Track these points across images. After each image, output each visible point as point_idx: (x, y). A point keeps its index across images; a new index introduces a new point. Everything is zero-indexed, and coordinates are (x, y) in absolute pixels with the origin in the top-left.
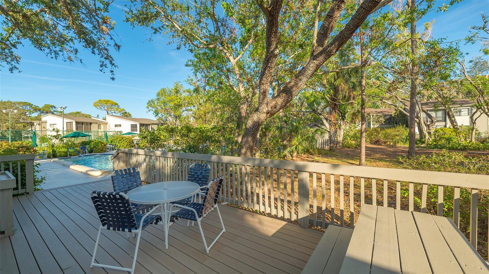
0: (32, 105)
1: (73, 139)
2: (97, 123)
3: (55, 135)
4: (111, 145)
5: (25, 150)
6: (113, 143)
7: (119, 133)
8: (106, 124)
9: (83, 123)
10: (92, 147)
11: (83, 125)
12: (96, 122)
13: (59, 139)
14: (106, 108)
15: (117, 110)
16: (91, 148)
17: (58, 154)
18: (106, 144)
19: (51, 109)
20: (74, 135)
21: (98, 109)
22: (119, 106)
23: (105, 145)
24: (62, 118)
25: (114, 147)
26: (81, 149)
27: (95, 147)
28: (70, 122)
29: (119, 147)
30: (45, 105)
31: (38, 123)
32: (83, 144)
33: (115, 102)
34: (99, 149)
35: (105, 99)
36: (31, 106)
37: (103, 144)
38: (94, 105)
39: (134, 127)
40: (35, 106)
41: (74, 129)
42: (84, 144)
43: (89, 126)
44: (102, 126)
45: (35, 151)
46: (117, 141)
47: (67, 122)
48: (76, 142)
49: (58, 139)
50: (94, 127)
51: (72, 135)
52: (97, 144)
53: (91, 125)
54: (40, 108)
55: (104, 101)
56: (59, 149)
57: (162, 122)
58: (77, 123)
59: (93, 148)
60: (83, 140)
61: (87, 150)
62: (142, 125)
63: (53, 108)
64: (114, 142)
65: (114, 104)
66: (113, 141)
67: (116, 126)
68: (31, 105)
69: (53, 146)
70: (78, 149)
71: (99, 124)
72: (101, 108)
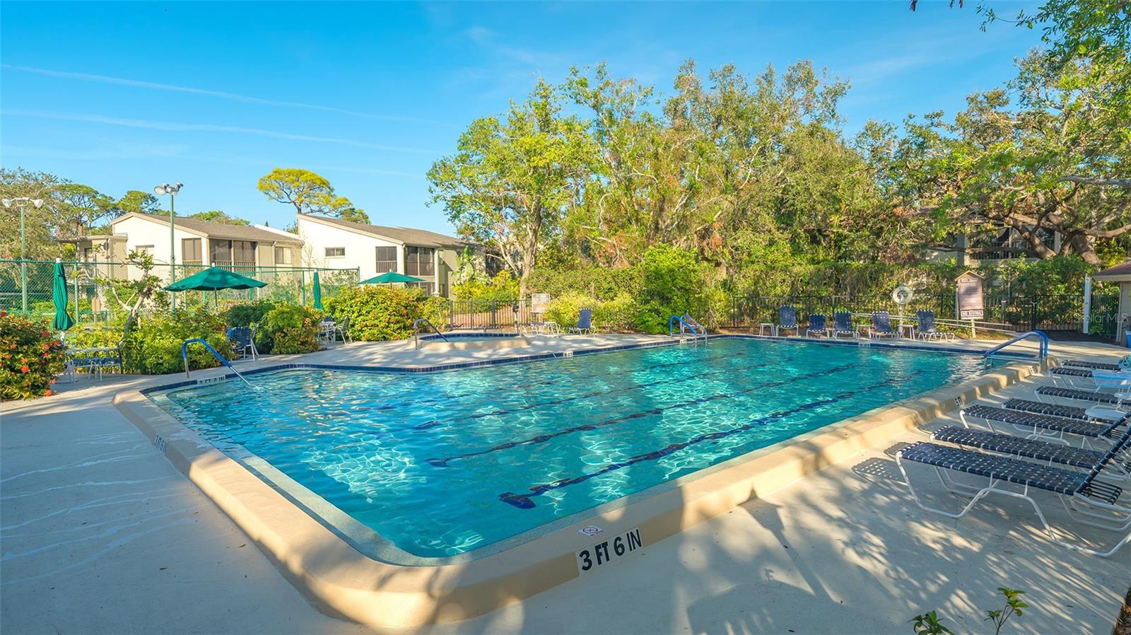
0: (98, 193)
1: (202, 295)
2: (271, 244)
3: (139, 279)
4: (332, 323)
5: (14, 346)
6: (337, 314)
7: (344, 277)
8: (300, 245)
9: (230, 243)
10: (269, 327)
11: (230, 247)
12: (270, 239)
13: (153, 297)
14: (293, 197)
15: (328, 203)
16: (266, 335)
17: (150, 361)
18: (317, 317)
19: (144, 205)
20: (206, 280)
21: (271, 198)
22: (332, 190)
23: (314, 323)
24: (170, 224)
25: (344, 330)
26: (234, 337)
27: (281, 330)
28: (195, 239)
29: (361, 331)
30: (129, 193)
31: (103, 242)
32: (237, 316)
33: (320, 176)
34: (293, 339)
35: (291, 168)
36: (94, 197)
37: (308, 320)
38: (261, 188)
39: (385, 256)
40: (102, 195)
41: (205, 260)
42: (242, 316)
43: (248, 252)
44: (287, 252)
45: (57, 348)
46: (355, 309)
47: (184, 240)
48: (214, 311)
49: (148, 294)
50: (263, 256)
51: (199, 283)
52: (287, 316)
53: (254, 249)
54: (116, 202)
55: (289, 174)
56: (154, 338)
57: (472, 240)
58: (215, 242)
59: (274, 332)
60: (238, 303)
61: (252, 345)
62: (411, 250)
63: (150, 202)
64: (342, 311)
65: (319, 182)
66: (339, 307)
67: (330, 252)
68: (92, 194)
69: (132, 325)
70: (224, 338)
71: (278, 245)
72: (280, 197)
